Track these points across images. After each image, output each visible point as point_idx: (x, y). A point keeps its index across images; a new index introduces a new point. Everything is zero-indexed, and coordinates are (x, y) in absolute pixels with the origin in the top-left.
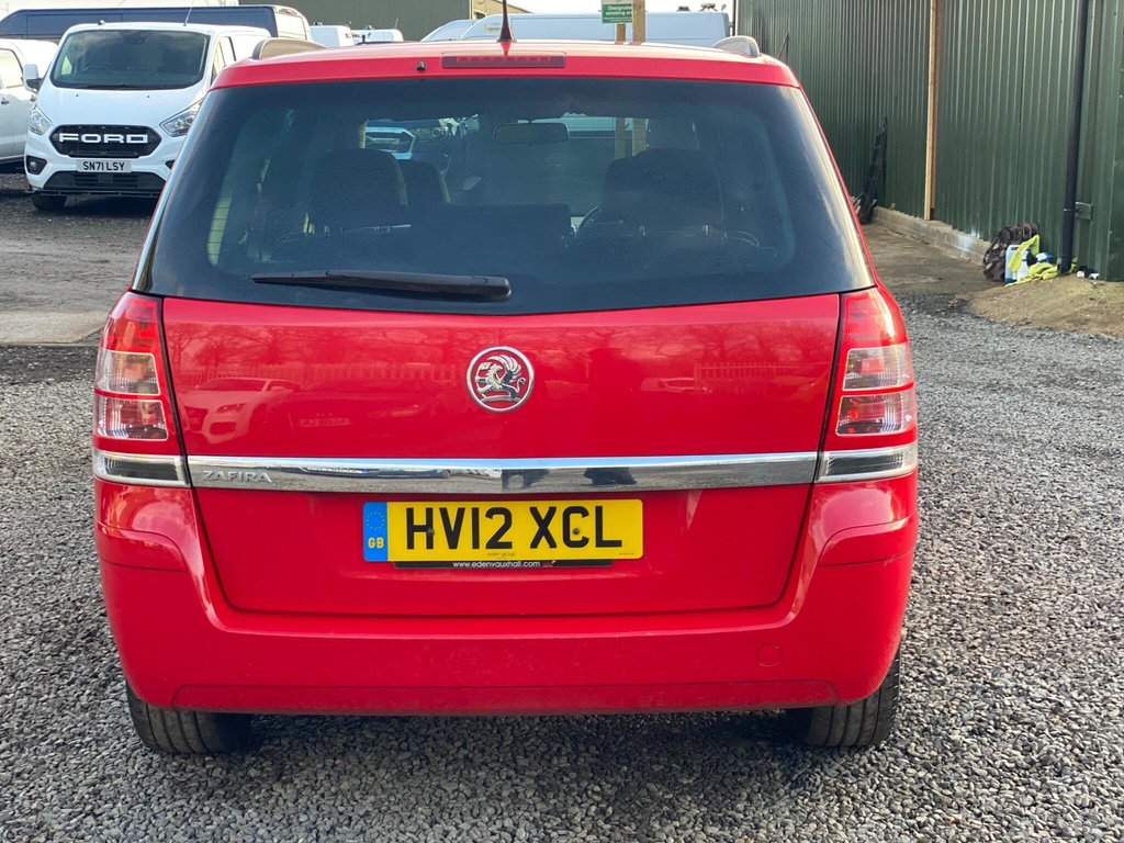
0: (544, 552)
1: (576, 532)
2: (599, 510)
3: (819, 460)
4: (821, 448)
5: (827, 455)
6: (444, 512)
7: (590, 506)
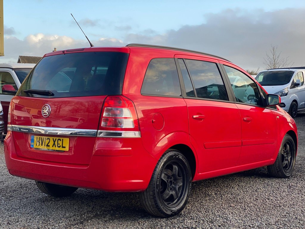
0: (54, 148)
1: (59, 144)
2: (63, 140)
3: (97, 132)
4: (98, 129)
5: (99, 131)
6: (41, 138)
7: (61, 139)
